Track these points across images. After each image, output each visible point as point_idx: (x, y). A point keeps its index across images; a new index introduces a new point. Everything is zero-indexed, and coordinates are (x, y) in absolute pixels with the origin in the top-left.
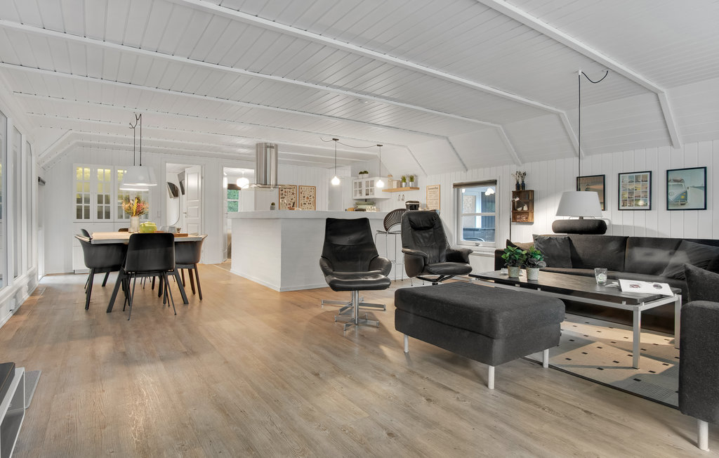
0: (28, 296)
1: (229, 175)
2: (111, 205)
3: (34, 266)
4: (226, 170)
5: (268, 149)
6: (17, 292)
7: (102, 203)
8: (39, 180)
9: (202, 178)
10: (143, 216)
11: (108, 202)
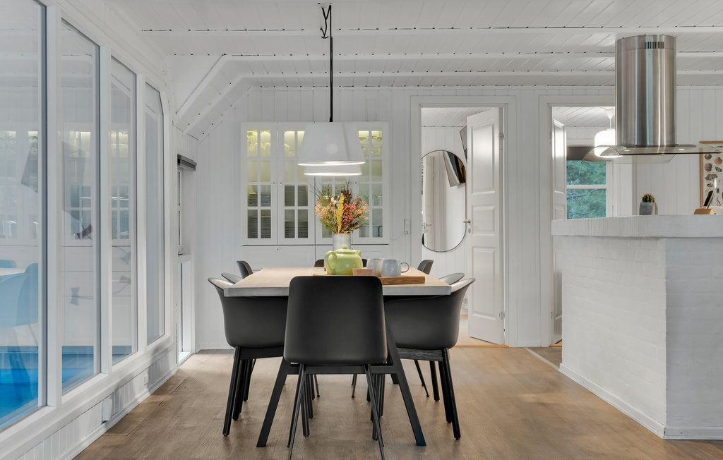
0: (148, 395)
1: (570, 125)
2: (309, 208)
3: (168, 333)
4: (560, 114)
5: (649, 52)
6: (117, 388)
7: (293, 204)
8: (179, 161)
9: (501, 136)
10: (356, 232)
11: (304, 202)
